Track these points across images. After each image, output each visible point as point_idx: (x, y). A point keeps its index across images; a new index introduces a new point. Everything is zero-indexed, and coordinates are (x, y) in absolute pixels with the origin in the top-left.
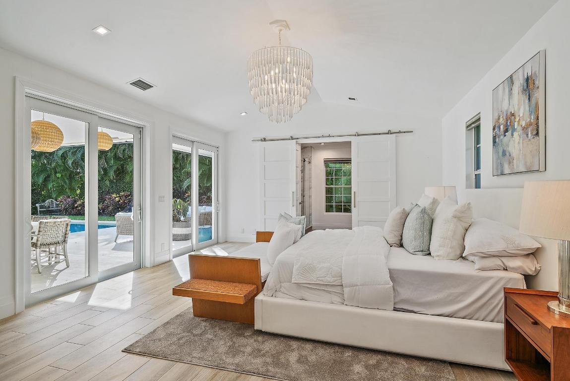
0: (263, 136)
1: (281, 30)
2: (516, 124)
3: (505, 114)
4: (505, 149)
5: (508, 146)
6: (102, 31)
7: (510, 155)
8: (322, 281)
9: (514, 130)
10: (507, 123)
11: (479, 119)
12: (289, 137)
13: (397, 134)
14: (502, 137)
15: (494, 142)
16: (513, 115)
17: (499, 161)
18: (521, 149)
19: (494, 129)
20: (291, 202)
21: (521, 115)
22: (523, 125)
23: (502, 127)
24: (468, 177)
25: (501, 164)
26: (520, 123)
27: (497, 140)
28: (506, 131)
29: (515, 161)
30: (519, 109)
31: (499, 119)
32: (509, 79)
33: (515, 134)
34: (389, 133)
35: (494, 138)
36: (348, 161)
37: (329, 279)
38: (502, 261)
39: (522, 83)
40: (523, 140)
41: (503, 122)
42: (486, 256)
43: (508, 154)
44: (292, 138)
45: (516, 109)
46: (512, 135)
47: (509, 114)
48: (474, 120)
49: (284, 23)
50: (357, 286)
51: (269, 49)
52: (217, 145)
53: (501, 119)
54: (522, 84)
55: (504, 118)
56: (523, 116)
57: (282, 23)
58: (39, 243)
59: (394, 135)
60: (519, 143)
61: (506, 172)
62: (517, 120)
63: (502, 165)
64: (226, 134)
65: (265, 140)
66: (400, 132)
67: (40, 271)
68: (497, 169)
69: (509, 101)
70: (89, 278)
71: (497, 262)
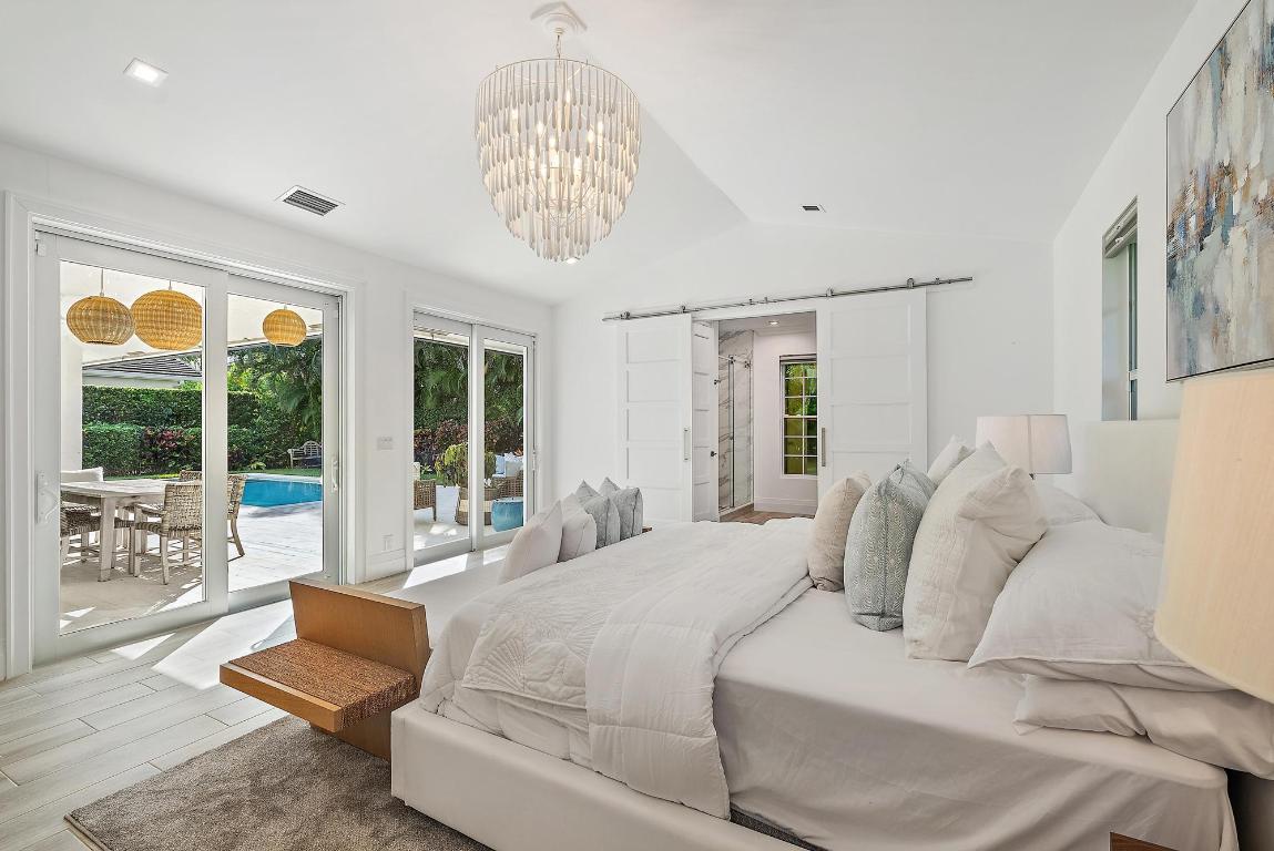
0: (623, 310)
1: (561, 32)
2: (1237, 198)
3: (1202, 179)
4: (1202, 290)
5: (1210, 277)
6: (145, 73)
7: (1217, 310)
8: (535, 690)
9: (1230, 221)
10: (1208, 204)
11: (1133, 220)
12: (677, 307)
13: (929, 287)
14: (1193, 253)
15: (1172, 274)
16: (1227, 171)
17: (1184, 333)
18: (1254, 283)
19: (1170, 234)
20: (681, 452)
21: (1254, 163)
22: (1262, 196)
23: (1193, 221)
24: (1108, 390)
25: (1189, 340)
26: (1252, 192)
27: (1179, 267)
28: (1205, 231)
29: (1232, 327)
30: (1247, 144)
31: (1184, 197)
32: (1217, 55)
33: (1236, 234)
34: (912, 285)
35: (1172, 261)
36: (811, 361)
37: (553, 689)
38: (1126, 706)
39: (1257, 47)
40: (1260, 251)
41: (1197, 203)
42: (1061, 677)
43: (1210, 306)
44: (684, 311)
45: (1237, 147)
46: (1225, 239)
47: (1214, 171)
48: (1121, 224)
49: (561, 9)
50: (614, 723)
51: (504, 70)
52: (532, 331)
53: (1191, 197)
54: (1259, 53)
55: (1201, 189)
56: (1261, 165)
57: (557, 11)
58: (167, 525)
59: (924, 289)
60: (1246, 262)
61: (1206, 366)
62: (1241, 183)
63: (1192, 344)
64: (552, 309)
65: (628, 316)
66: (938, 282)
67: (167, 580)
68: (1179, 360)
69: (1215, 129)
70: (206, 605)
71: (1107, 705)
